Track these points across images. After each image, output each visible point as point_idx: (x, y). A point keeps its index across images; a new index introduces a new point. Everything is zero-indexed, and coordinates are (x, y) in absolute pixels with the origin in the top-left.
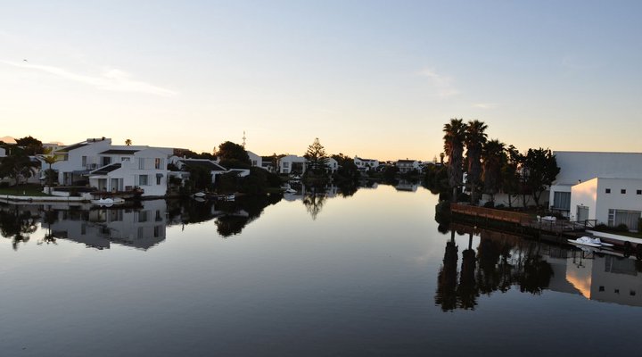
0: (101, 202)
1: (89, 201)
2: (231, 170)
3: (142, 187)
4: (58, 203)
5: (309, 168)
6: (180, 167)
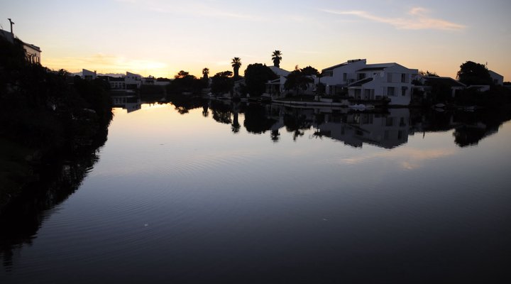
0: (356, 107)
1: (347, 106)
2: (471, 86)
3: (389, 97)
6: (423, 83)
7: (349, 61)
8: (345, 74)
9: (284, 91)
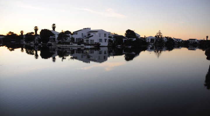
0: (87, 47)
1: (83, 47)
2: (130, 39)
3: (100, 43)
4: (74, 47)
5: (157, 41)
6: (113, 37)
7: (84, 29)
8: (82, 34)
9: (57, 41)
